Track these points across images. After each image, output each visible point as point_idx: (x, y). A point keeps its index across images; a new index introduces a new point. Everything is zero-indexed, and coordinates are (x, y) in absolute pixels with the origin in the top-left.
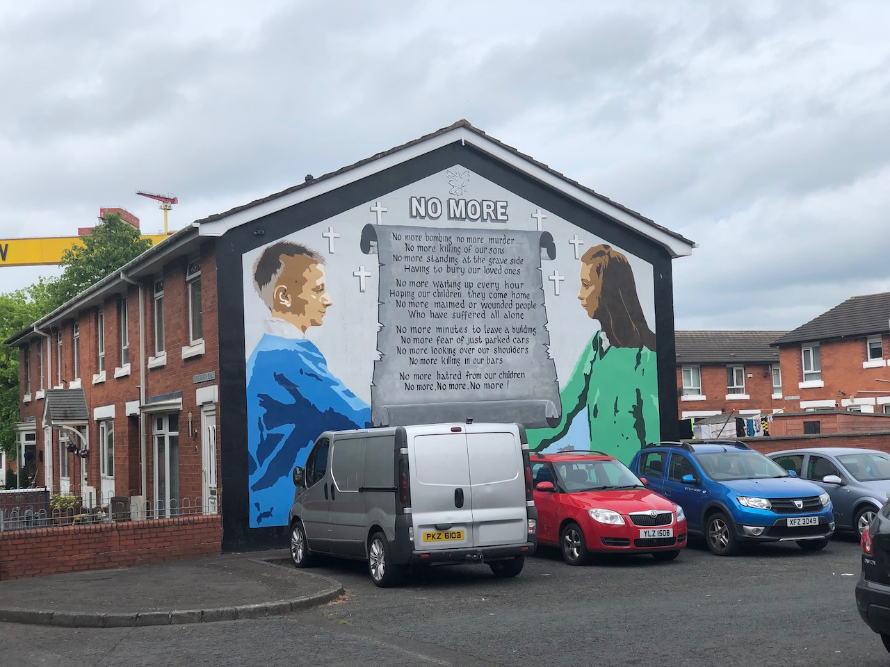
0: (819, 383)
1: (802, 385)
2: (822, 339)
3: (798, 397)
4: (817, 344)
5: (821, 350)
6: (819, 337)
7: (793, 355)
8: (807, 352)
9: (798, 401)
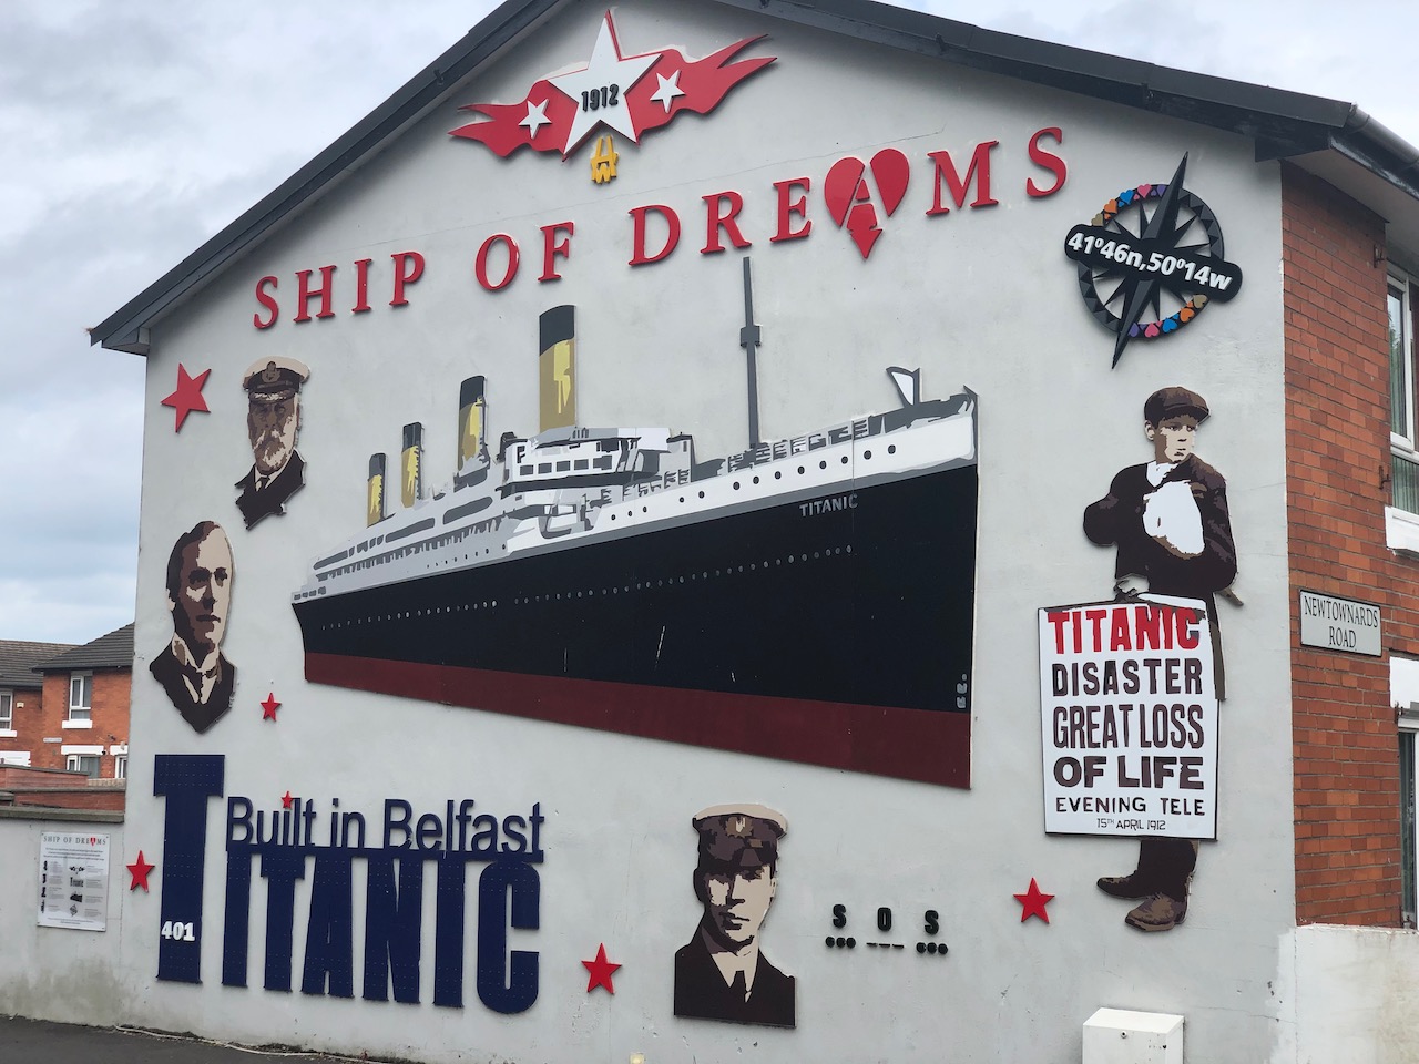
0: (86, 723)
1: (66, 725)
2: (98, 668)
3: (59, 740)
4: (89, 673)
5: (94, 681)
6: (91, 665)
7: (59, 683)
8: (77, 683)
9: (60, 744)
